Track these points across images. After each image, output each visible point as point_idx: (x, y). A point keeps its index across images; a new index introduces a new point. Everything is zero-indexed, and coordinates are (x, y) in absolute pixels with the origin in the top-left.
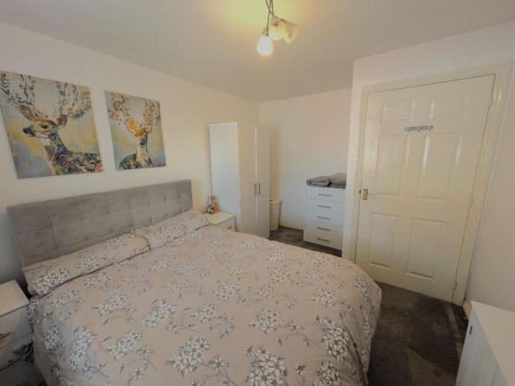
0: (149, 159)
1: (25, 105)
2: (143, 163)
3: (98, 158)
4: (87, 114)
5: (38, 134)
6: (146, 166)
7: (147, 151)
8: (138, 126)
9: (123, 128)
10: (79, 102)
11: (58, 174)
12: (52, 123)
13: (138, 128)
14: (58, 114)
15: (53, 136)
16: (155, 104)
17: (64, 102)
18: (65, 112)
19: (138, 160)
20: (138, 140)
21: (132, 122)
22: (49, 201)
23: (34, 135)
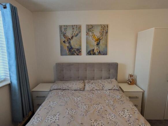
0: (100, 51)
1: (64, 34)
2: (97, 53)
3: (80, 50)
4: (79, 34)
5: (66, 43)
6: (98, 55)
7: (99, 48)
8: (97, 37)
9: (90, 38)
10: (77, 31)
11: (69, 55)
12: (69, 39)
13: (97, 38)
14: (71, 36)
15: (69, 43)
16: (106, 26)
17: (73, 32)
18: (73, 35)
19: (95, 51)
20: (96, 43)
21: (94, 36)
22: (64, 63)
23: (65, 43)
